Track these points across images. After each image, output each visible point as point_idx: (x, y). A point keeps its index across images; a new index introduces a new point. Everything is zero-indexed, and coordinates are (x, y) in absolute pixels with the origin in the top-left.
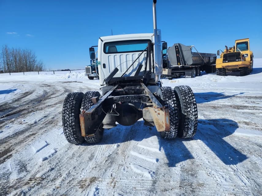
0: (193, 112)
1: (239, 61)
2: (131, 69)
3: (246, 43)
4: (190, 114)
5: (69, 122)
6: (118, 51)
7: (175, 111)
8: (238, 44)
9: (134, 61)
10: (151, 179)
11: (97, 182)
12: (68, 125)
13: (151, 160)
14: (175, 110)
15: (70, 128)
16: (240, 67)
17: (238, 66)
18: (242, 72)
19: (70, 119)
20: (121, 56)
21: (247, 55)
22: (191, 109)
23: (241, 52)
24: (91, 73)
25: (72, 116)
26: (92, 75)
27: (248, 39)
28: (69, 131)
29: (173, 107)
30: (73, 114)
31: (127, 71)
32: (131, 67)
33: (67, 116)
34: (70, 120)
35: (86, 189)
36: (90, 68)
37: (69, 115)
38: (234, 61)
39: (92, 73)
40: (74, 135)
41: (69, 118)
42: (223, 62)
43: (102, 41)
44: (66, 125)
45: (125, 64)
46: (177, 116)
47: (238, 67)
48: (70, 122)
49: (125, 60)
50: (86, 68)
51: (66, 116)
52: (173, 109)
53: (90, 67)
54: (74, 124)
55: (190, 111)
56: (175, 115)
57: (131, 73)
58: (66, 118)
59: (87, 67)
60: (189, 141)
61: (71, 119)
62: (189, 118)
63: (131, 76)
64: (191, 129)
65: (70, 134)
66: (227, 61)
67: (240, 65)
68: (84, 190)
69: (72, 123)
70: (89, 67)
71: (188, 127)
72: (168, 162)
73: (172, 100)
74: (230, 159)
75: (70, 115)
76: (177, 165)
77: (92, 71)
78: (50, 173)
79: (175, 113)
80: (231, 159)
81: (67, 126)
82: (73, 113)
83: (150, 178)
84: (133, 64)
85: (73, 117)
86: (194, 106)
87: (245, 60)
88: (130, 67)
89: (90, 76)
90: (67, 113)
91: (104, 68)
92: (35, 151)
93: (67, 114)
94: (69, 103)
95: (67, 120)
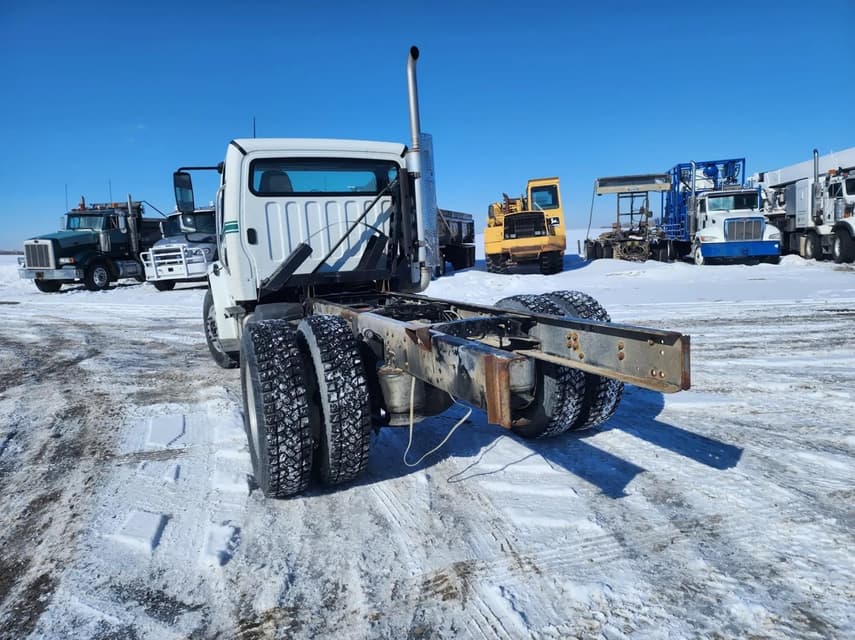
1: (541, 235)
2: (343, 248)
3: (552, 190)
5: (290, 417)
6: (296, 189)
8: (534, 190)
9: (350, 225)
10: (606, 534)
11: (477, 572)
12: (287, 427)
13: (560, 493)
15: (294, 439)
16: (545, 250)
17: (538, 247)
18: (545, 265)
19: (295, 406)
20: (309, 206)
21: (557, 219)
23: (546, 212)
24: (52, 266)
25: (298, 396)
26: (58, 275)
27: (557, 178)
28: (288, 448)
30: (301, 390)
31: (330, 255)
32: (342, 245)
33: (283, 397)
34: (293, 410)
35: (468, 597)
36: (46, 246)
37: (289, 395)
38: (531, 234)
39: (59, 266)
40: (302, 459)
41: (292, 403)
42: (505, 238)
43: (244, 152)
44: (279, 430)
45: (322, 236)
47: (539, 252)
48: (296, 418)
49: (321, 224)
50: (27, 246)
51: (279, 398)
53: (49, 243)
54: (306, 421)
57: (340, 263)
58: (279, 405)
59: (32, 242)
60: (593, 435)
61: (299, 407)
63: (344, 268)
64: (610, 401)
65: (292, 458)
66: (514, 236)
67: (545, 246)
68: (465, 601)
69: (300, 418)
70: (41, 242)
71: (606, 396)
72: (600, 490)
74: (713, 457)
75: (293, 394)
76: (627, 490)
77: (57, 257)
78: (294, 591)
80: (717, 458)
81: (284, 432)
82: (300, 385)
83: (602, 532)
84: (347, 235)
85: (302, 397)
87: (553, 233)
88: (340, 243)
89: (47, 277)
90: (281, 386)
91: (250, 242)
92: (146, 546)
93: (280, 390)
94: (277, 356)
95: (285, 410)
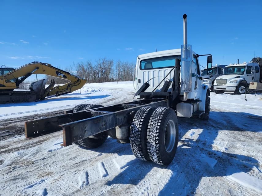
0: (154, 137)
4: (151, 139)
7: (138, 133)
14: (138, 131)
20: (154, 72)
22: (153, 134)
29: (137, 128)
43: (139, 59)
45: (157, 78)
46: (139, 138)
49: (157, 75)
52: (137, 130)
55: (151, 135)
56: (138, 137)
62: (149, 143)
73: (139, 121)
79: (138, 135)
86: (156, 130)
91: (139, 82)
